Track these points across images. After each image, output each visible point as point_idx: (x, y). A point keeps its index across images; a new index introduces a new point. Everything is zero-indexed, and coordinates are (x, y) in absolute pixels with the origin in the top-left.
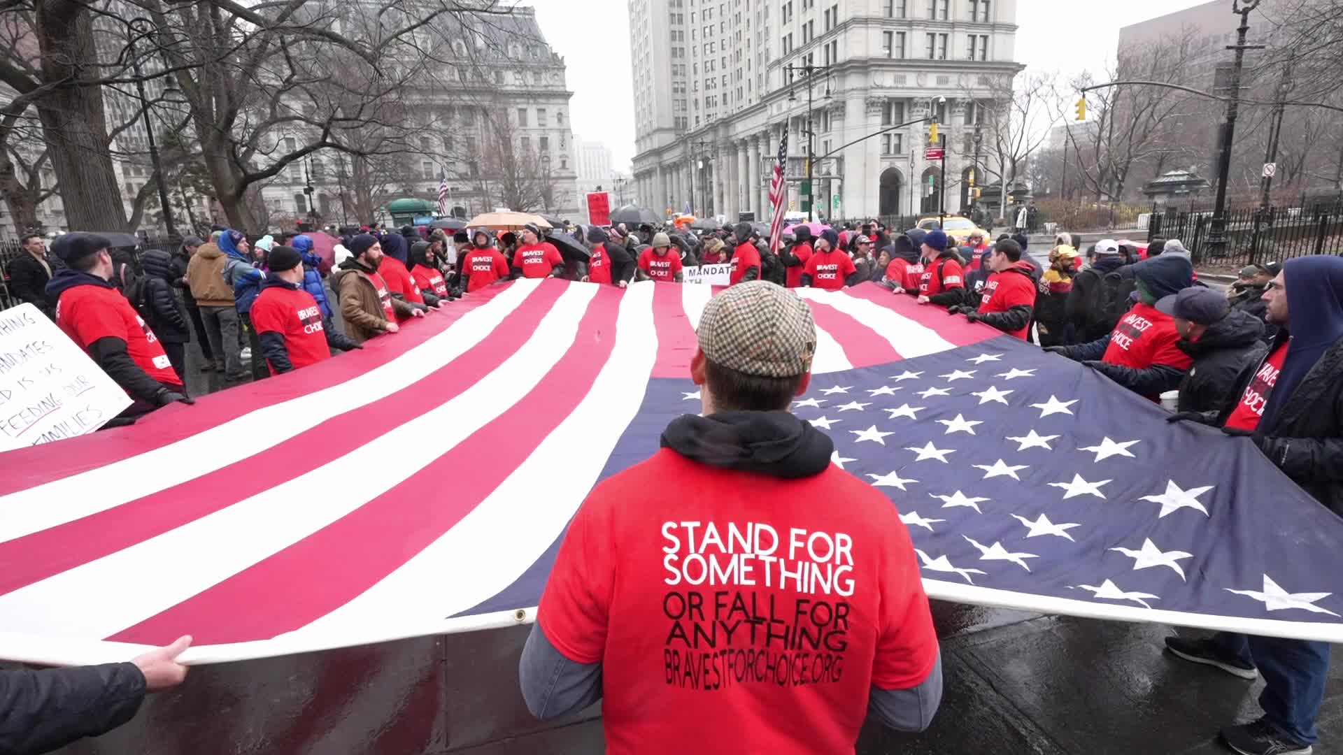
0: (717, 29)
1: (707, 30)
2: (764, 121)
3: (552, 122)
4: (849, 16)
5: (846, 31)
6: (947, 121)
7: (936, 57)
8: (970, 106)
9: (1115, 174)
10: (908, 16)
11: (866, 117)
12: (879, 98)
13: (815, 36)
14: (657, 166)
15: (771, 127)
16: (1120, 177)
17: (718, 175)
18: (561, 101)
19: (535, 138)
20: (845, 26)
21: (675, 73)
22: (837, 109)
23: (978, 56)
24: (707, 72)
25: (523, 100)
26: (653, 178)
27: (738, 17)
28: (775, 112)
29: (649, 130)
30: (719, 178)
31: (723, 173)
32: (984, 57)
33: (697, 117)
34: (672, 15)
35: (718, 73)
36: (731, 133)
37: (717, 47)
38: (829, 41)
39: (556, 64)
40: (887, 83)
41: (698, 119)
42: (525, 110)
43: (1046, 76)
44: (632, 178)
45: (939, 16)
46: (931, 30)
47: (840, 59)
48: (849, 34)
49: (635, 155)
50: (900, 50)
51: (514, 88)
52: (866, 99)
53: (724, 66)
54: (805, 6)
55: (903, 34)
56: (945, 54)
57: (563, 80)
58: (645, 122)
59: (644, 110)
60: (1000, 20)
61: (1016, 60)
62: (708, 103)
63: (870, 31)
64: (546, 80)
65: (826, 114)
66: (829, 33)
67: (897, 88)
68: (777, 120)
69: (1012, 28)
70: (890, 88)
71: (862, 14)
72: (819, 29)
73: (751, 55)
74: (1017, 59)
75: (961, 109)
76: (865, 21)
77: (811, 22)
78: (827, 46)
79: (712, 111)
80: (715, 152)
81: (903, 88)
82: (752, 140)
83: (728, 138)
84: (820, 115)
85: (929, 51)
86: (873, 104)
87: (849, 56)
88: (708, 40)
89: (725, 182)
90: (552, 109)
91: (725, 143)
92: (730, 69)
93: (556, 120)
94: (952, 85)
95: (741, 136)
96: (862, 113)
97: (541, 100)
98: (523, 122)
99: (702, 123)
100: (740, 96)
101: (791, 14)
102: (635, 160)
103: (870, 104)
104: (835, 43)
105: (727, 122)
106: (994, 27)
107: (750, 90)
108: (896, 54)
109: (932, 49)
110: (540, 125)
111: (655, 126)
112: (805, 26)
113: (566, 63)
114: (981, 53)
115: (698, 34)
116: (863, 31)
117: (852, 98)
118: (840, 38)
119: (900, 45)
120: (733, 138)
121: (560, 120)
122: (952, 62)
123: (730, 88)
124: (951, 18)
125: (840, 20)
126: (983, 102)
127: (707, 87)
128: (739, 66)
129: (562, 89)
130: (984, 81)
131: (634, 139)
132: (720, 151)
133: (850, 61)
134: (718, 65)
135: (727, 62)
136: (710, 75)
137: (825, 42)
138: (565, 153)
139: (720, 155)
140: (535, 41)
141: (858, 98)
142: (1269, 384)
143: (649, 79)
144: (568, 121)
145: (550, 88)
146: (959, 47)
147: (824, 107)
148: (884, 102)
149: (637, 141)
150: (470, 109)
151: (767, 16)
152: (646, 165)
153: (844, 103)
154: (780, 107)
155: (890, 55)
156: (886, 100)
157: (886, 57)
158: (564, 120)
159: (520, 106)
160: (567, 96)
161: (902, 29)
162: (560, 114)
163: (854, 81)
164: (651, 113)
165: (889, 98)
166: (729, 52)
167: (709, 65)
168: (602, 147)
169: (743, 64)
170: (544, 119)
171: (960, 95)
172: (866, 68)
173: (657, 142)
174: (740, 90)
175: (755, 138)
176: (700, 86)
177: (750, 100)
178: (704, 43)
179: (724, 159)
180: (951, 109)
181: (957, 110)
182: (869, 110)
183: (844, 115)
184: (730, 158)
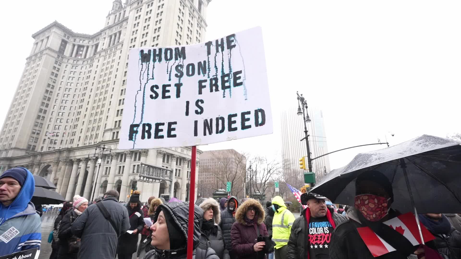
1: (61, 114)
8: (189, 161)
11: (157, 158)
12: (163, 151)
13: (107, 128)
17: (56, 174)
21: (36, 126)
22: (145, 152)
24: (55, 129)
27: (79, 113)
33: (42, 147)
35: (61, 131)
36: (71, 155)
37: (64, 121)
38: (115, 131)
52: (158, 151)
53: (66, 129)
62: (51, 142)
66: (116, 128)
67: (169, 149)
72: (110, 126)
78: (114, 133)
79: (52, 146)
80: (57, 163)
81: (171, 150)
82: (84, 160)
83: (68, 157)
86: (160, 153)
88: (60, 118)
89: (60, 179)
91: (65, 160)
92: (69, 131)
95: (77, 158)
96: (155, 156)
99: (47, 150)
105: (70, 150)
107: (79, 141)
111: (13, 146)
115: (55, 114)
120: (72, 158)
123: (67, 138)
128: (74, 130)
132: (60, 163)
134: (62, 128)
135: (68, 128)
136: (56, 131)
137: (114, 131)
139: (60, 165)
153: (148, 150)
156: (164, 153)
164: (12, 140)
166: (70, 124)
167: (57, 127)
169: (77, 130)
171: (187, 157)
174: (72, 140)
176: (49, 134)
177: (78, 145)
178: (57, 118)
179: (63, 167)
180: (183, 161)
181: (186, 162)
182: (158, 155)
183: (147, 155)
184: (67, 167)
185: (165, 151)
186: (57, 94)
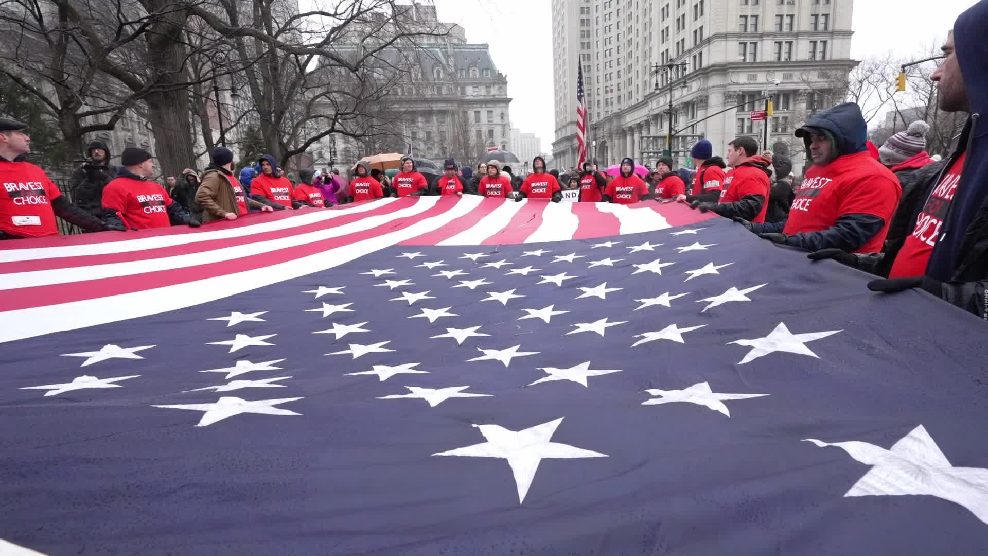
0: (614, 52)
1: (608, 52)
2: (647, 113)
3: (497, 120)
4: (712, 33)
5: (709, 44)
6: (791, 107)
7: (783, 59)
8: (811, 95)
9: (941, 143)
10: (760, 30)
11: (725, 106)
12: (735, 92)
13: (685, 50)
14: (569, 147)
15: (651, 117)
16: (945, 145)
17: (612, 153)
18: (504, 105)
19: (485, 130)
20: (709, 40)
22: (701, 101)
23: (818, 57)
24: (606, 81)
25: (478, 105)
26: (567, 156)
27: (630, 42)
28: (654, 106)
29: (564, 123)
30: (612, 156)
31: (616, 151)
32: (824, 57)
33: (599, 113)
34: (583, 44)
35: (615, 81)
36: (623, 122)
37: (614, 64)
38: (696, 52)
39: (501, 81)
40: (741, 81)
41: (598, 114)
42: (479, 112)
43: (877, 67)
44: (553, 157)
45: (785, 29)
46: (779, 39)
47: (704, 65)
48: (712, 46)
49: (554, 141)
50: (752, 55)
51: (472, 98)
52: (724, 93)
53: (619, 77)
54: (679, 28)
55: (756, 44)
56: (790, 57)
57: (506, 92)
58: (562, 118)
59: (561, 109)
60: (838, 27)
61: (852, 58)
62: (607, 103)
63: (729, 43)
64: (494, 91)
65: (693, 105)
66: (696, 46)
67: (750, 84)
68: (656, 112)
69: (848, 34)
70: (743, 84)
71: (723, 31)
72: (689, 44)
73: (639, 68)
74: (853, 56)
75: (804, 98)
76: (725, 36)
77: (683, 40)
78: (695, 57)
79: (609, 108)
80: (610, 136)
81: (755, 84)
82: (637, 127)
83: (619, 126)
84: (690, 106)
85: (776, 55)
86: (730, 97)
87: (712, 62)
88: (608, 59)
90: (497, 111)
91: (617, 130)
92: (624, 78)
93: (499, 118)
94: (795, 79)
95: (629, 125)
96: (721, 103)
97: (489, 105)
98: (478, 120)
99: (602, 117)
100: (630, 97)
101: (668, 35)
102: (554, 144)
103: (728, 96)
104: (701, 54)
105: (619, 115)
106: (832, 34)
107: (638, 92)
108: (749, 59)
109: (779, 53)
110: (489, 121)
111: (569, 120)
112: (678, 43)
113: (507, 79)
114: (821, 54)
115: (601, 55)
116: (723, 43)
117: (713, 93)
118: (705, 50)
119: (753, 52)
120: (623, 127)
121: (502, 118)
122: (796, 62)
123: (624, 92)
124: (795, 29)
125: (705, 36)
126: (822, 92)
127: (607, 92)
128: (630, 76)
129: (504, 97)
130: (824, 75)
131: (554, 129)
132: (614, 136)
133: (713, 66)
134: (614, 76)
135: (622, 73)
136: (608, 84)
137: (693, 53)
138: (506, 140)
139: (614, 138)
140: (487, 66)
141: (719, 93)
142: (947, 197)
143: (565, 88)
144: (508, 120)
145: (496, 97)
146: (802, 50)
147: (691, 101)
148: (739, 95)
149: (556, 131)
150: (443, 113)
151: (650, 40)
152: (562, 147)
153: (707, 97)
154: (658, 103)
155: (744, 60)
156: (741, 93)
157: (741, 61)
158: (505, 118)
159: (476, 110)
160: (508, 101)
161: (755, 40)
162: (502, 114)
163: (715, 81)
164: (566, 111)
165: (743, 92)
166: (623, 66)
167: (608, 76)
168: (533, 137)
169: (633, 74)
170: (491, 117)
171: (802, 87)
172: (725, 70)
173: (569, 132)
174: (631, 93)
175: (640, 126)
176: (602, 91)
177: (638, 100)
178: (605, 61)
179: (616, 141)
180: (794, 98)
181: (800, 98)
182: (727, 101)
183: (707, 106)
184: (621, 140)
185: (740, 91)
186: (595, 19)
